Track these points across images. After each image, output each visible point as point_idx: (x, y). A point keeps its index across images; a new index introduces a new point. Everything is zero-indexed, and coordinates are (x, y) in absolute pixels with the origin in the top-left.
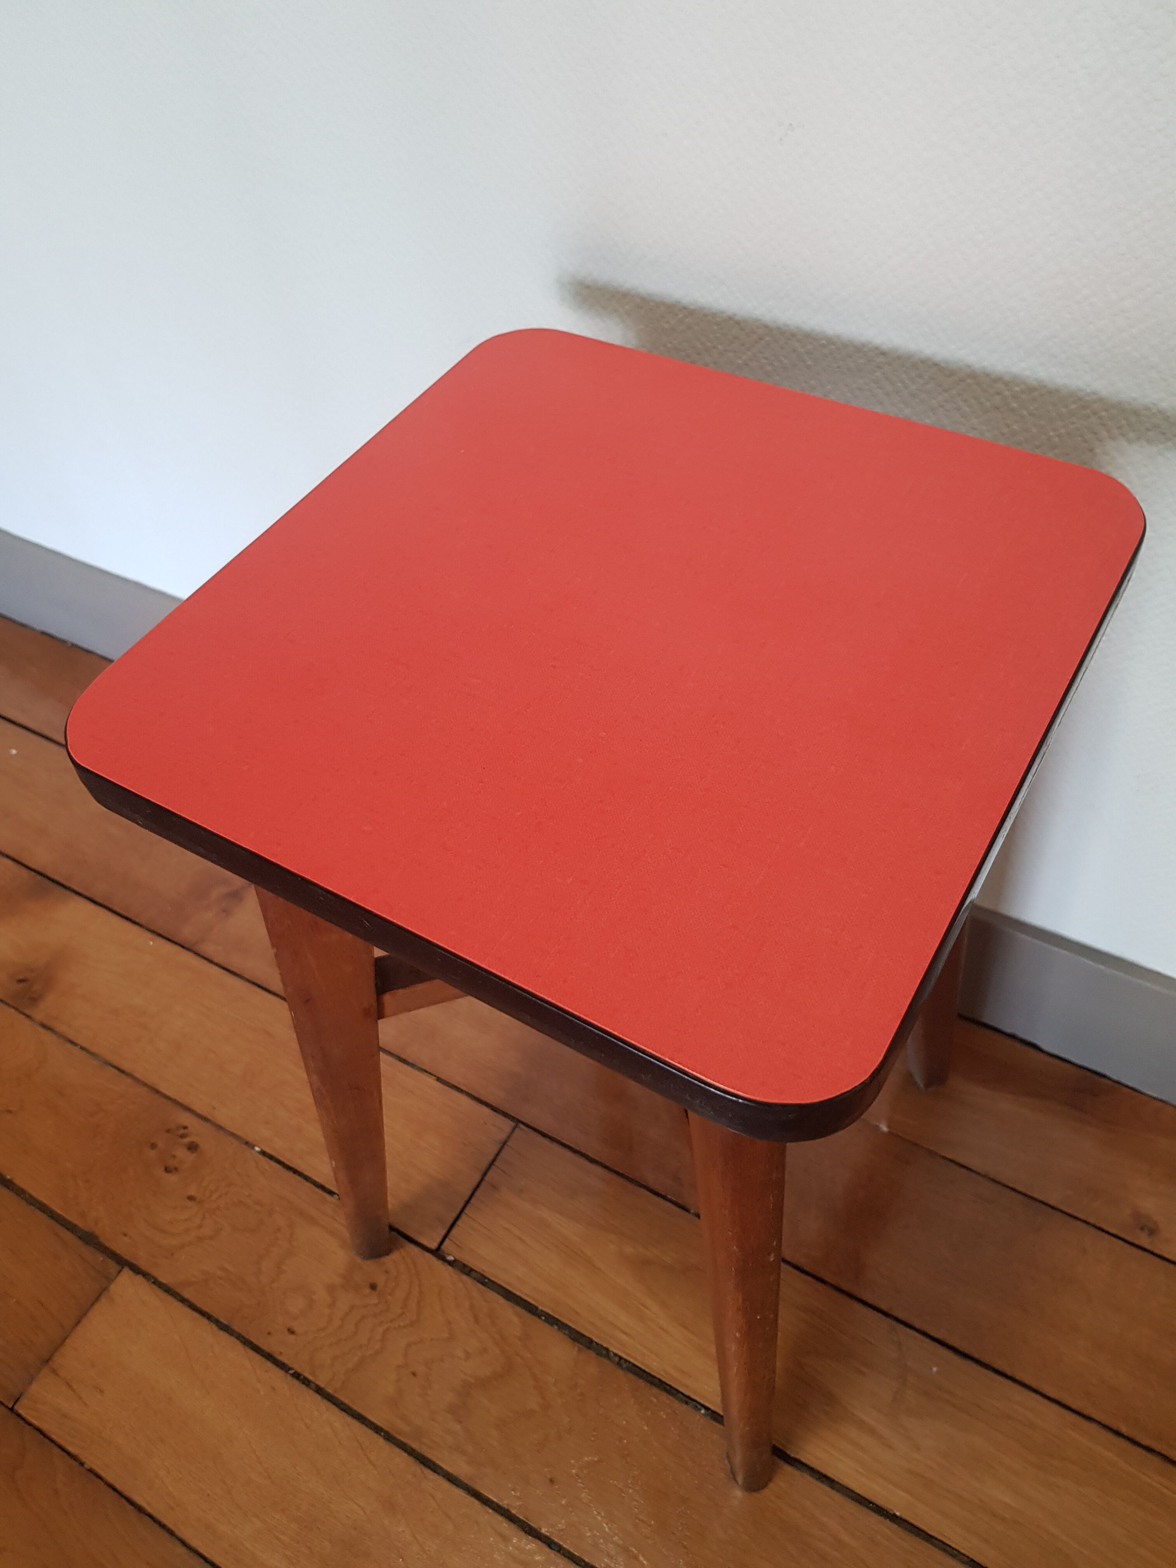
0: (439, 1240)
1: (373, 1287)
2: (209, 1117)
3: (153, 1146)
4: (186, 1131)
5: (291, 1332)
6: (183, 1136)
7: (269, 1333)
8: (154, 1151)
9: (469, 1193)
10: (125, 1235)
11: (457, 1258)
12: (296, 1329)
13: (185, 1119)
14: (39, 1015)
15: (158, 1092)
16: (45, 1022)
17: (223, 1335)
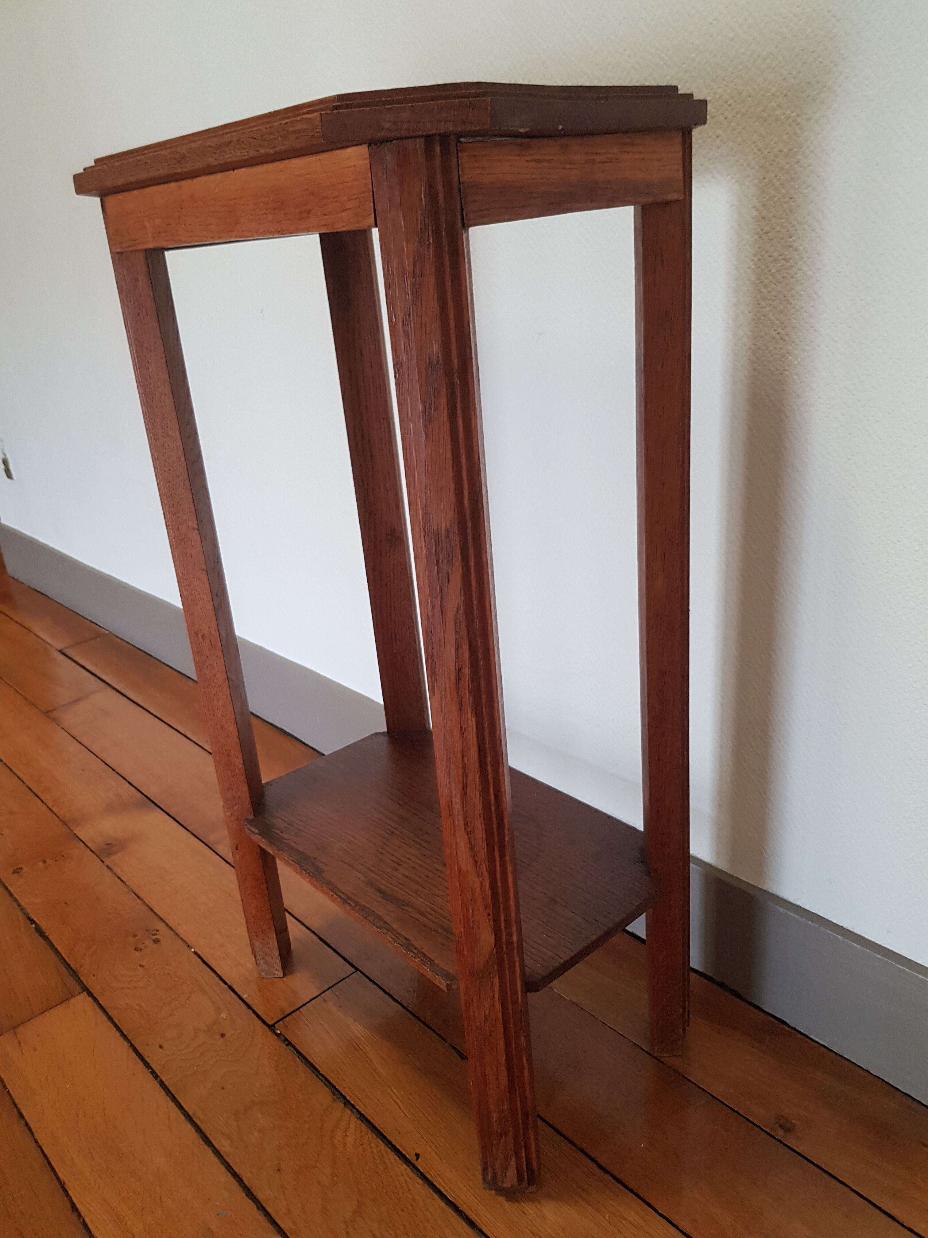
0: (276, 1020)
1: (223, 1035)
2: (174, 929)
3: (135, 936)
4: (158, 932)
5: (161, 1047)
6: (154, 935)
7: (148, 1045)
8: (134, 939)
9: (308, 1000)
10: (94, 976)
11: (282, 1033)
12: (164, 1047)
13: (161, 926)
14: (108, 861)
15: (152, 910)
16: (110, 865)
17: (121, 1039)
